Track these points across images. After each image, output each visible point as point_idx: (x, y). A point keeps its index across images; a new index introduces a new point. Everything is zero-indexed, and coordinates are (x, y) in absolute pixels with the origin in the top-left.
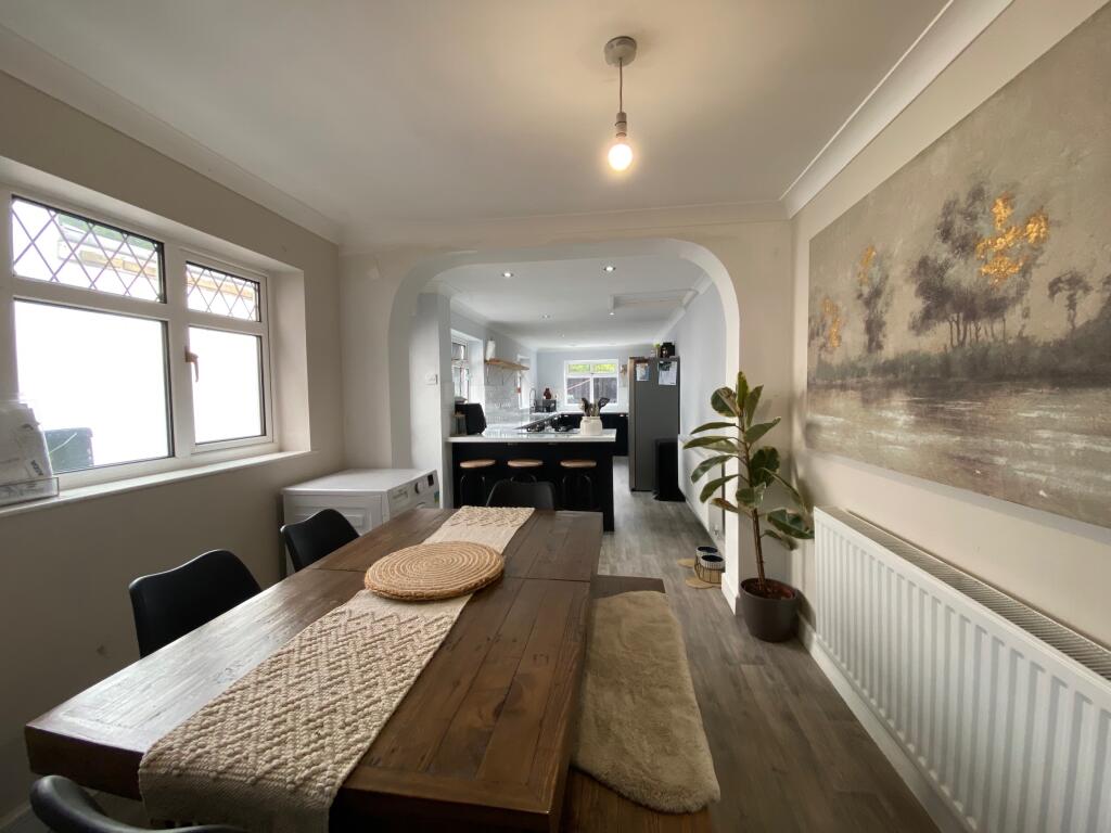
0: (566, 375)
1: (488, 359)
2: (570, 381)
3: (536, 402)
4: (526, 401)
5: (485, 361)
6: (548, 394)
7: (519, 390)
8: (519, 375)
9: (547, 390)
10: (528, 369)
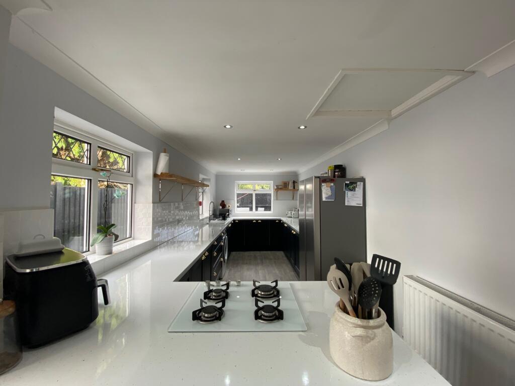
0: (237, 191)
1: (159, 173)
2: (239, 195)
3: (214, 211)
4: (206, 211)
5: (155, 175)
6: (223, 205)
7: (201, 204)
8: (200, 190)
9: (223, 201)
10: (208, 186)
